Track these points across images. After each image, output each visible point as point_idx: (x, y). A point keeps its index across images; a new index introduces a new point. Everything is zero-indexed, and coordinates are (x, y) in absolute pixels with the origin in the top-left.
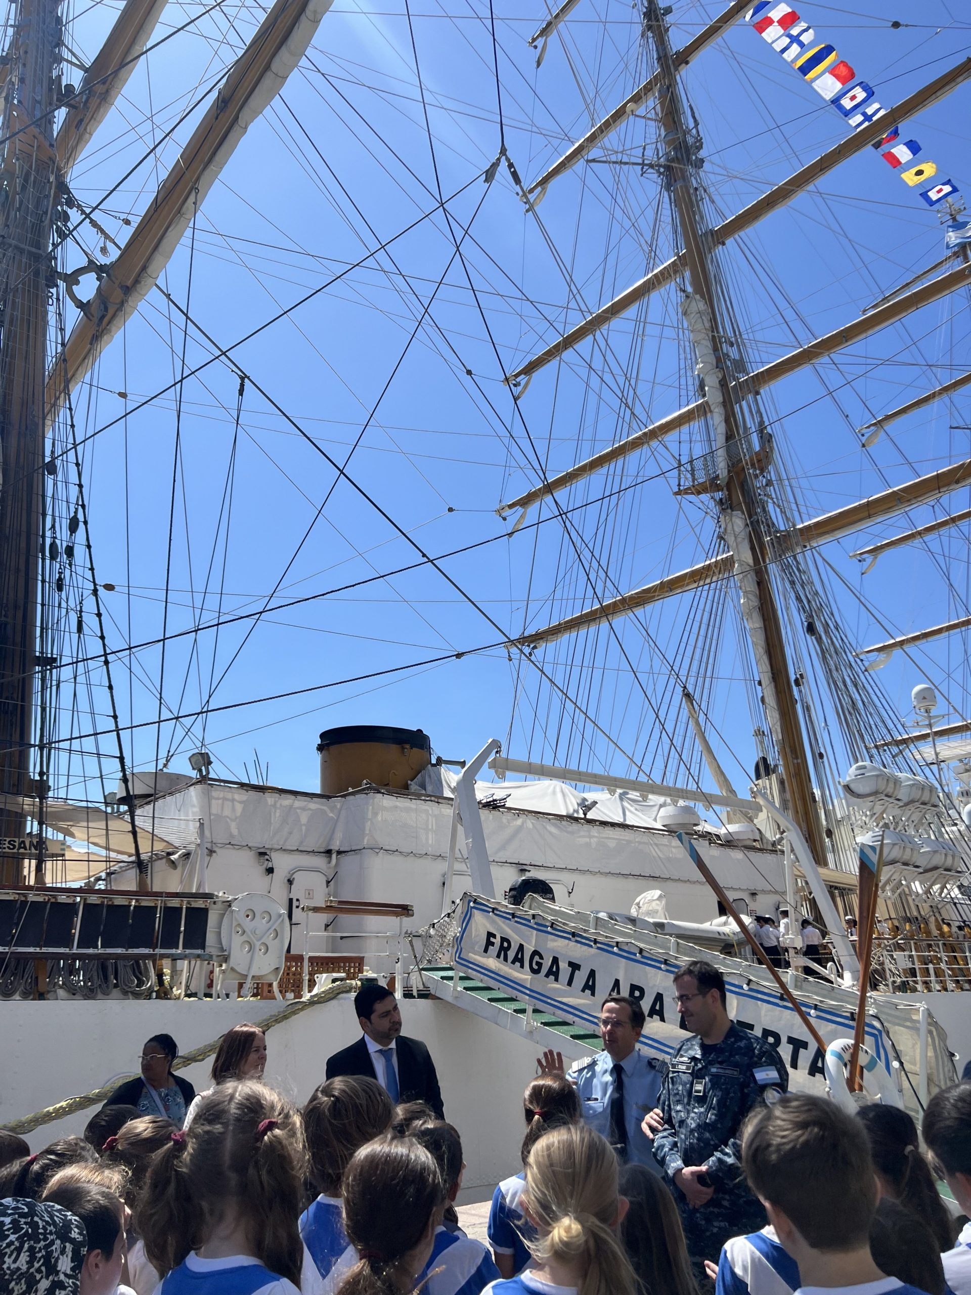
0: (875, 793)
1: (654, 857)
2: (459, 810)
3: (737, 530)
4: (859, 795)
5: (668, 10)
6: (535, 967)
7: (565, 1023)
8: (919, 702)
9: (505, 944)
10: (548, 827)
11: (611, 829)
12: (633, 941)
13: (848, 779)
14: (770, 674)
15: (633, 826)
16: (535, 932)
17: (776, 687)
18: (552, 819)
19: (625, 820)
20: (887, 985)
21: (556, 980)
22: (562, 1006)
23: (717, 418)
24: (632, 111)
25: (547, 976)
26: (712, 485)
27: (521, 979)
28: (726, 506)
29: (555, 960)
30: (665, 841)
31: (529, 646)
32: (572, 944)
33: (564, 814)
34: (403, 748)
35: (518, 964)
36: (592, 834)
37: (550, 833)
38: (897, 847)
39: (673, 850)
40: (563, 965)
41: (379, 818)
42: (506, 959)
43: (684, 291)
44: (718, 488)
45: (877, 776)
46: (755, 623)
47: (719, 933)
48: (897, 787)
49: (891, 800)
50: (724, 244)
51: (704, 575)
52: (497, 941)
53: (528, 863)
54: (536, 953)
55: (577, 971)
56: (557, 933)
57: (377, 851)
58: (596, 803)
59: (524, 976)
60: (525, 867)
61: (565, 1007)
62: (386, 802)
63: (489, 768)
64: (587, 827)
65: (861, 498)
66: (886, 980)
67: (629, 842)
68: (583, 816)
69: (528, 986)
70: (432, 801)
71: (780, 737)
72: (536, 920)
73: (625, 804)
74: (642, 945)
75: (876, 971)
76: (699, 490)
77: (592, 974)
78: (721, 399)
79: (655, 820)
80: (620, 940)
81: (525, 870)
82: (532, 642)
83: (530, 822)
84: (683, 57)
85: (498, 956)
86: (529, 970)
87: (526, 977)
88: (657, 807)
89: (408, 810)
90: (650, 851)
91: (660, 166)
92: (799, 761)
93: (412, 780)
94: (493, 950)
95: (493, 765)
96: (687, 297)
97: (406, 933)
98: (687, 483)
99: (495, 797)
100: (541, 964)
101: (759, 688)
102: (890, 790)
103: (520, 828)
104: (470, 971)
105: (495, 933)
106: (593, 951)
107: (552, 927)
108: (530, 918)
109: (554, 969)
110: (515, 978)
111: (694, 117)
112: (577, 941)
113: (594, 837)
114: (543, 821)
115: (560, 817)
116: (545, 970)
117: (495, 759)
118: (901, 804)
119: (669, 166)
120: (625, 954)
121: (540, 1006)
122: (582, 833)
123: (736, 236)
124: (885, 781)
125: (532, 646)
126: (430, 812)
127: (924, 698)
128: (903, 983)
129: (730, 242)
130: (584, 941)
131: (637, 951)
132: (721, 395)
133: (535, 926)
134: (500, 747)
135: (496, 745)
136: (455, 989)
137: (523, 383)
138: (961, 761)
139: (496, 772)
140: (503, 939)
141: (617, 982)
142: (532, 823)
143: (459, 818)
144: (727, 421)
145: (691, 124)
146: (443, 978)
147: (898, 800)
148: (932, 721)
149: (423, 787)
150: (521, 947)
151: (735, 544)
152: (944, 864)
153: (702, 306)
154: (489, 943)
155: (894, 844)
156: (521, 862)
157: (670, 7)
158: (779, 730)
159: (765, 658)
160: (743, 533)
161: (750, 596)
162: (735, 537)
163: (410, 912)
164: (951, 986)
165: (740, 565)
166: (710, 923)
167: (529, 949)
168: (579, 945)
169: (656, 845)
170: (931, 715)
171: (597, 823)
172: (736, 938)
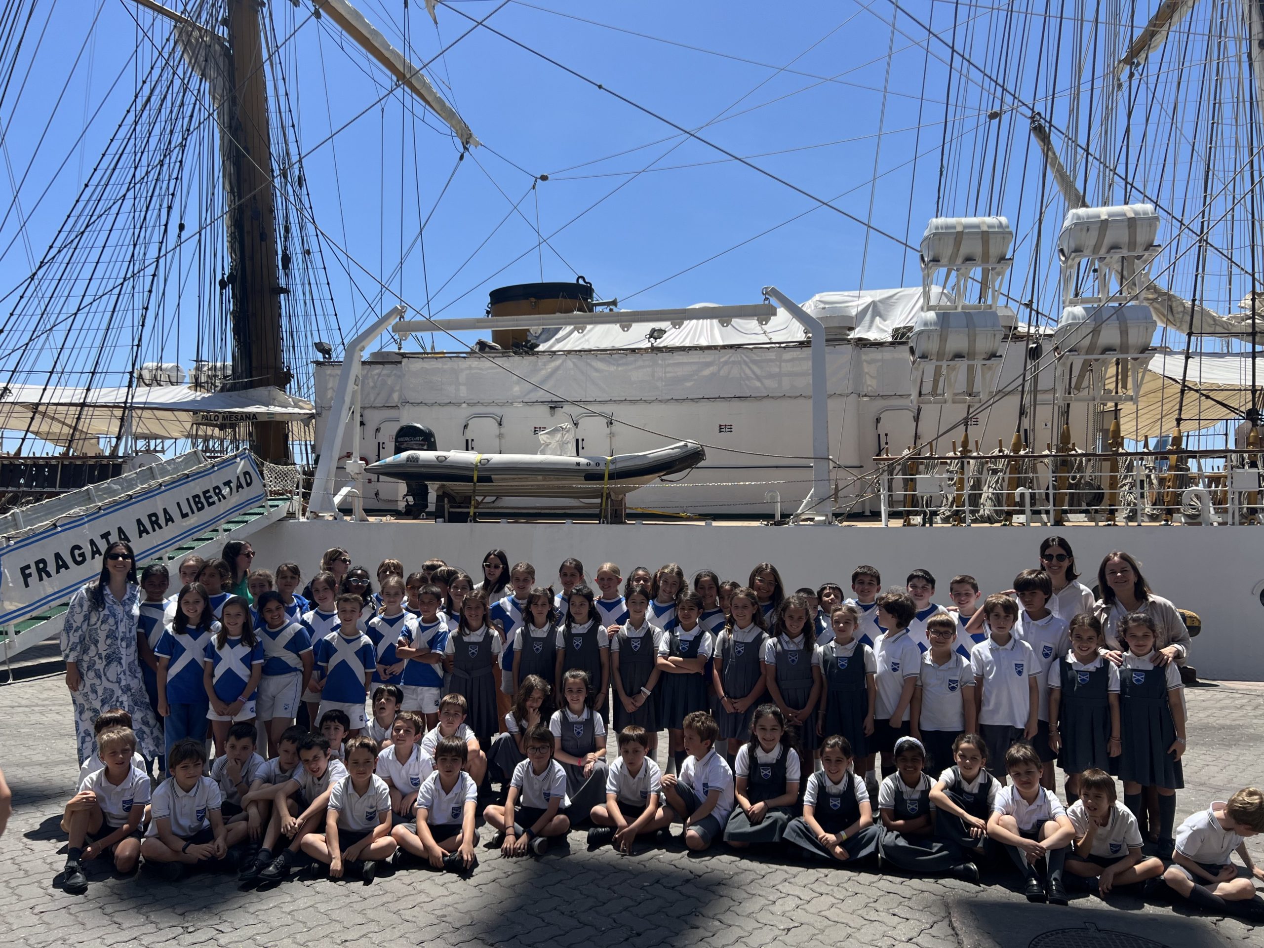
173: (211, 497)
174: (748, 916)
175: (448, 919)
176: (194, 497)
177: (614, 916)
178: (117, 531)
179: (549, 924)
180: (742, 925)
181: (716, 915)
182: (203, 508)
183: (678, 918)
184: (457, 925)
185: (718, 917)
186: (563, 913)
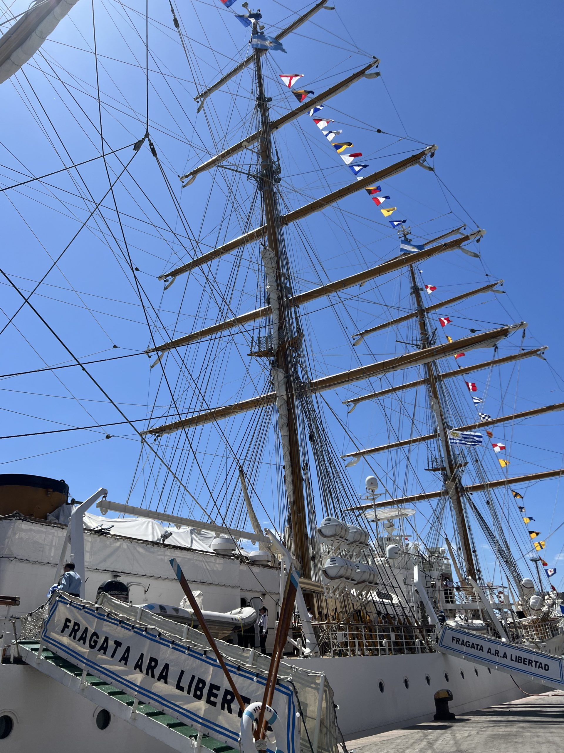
0: (334, 535)
1: (204, 569)
2: (70, 534)
3: (280, 379)
4: (326, 536)
5: (270, 100)
6: (93, 644)
7: (104, 684)
8: (368, 486)
9: (76, 627)
10: (137, 548)
11: (180, 551)
12: (156, 628)
13: (321, 526)
14: (290, 463)
15: (195, 550)
16: (96, 619)
17: (292, 470)
18: (141, 543)
19: (191, 546)
20: (330, 652)
21: (105, 653)
22: (105, 671)
23: (275, 317)
24: (245, 146)
25: (99, 650)
26: (267, 353)
27: (82, 652)
28: (275, 365)
29: (106, 639)
30: (213, 560)
31: (155, 435)
32: (119, 628)
33: (151, 540)
34: (48, 491)
35: (82, 641)
36: (166, 554)
37: (139, 552)
38: (343, 568)
39: (217, 565)
40: (111, 643)
41: (17, 536)
42: (74, 638)
43: (263, 245)
44: (272, 355)
45: (336, 525)
46: (283, 433)
47: (232, 619)
48: (347, 532)
49: (343, 540)
50: (287, 224)
51: (259, 403)
52: (71, 625)
53: (120, 571)
54: (95, 634)
55: (119, 647)
56: (111, 620)
57: (12, 559)
58: (172, 534)
59: (84, 650)
60: (118, 574)
61: (107, 672)
62: (25, 526)
63: (97, 507)
64: (163, 549)
65: (346, 370)
66: (330, 649)
67: (189, 559)
68: (162, 542)
69: (86, 657)
70: (58, 527)
71: (292, 500)
72: (98, 611)
73: (193, 536)
74: (161, 631)
75: (326, 643)
76: (260, 354)
77: (128, 650)
78: (278, 307)
79: (210, 547)
80: (149, 626)
81: (117, 576)
82: (157, 432)
83: (125, 545)
84: (276, 125)
85: (70, 636)
86: (88, 646)
87: (86, 650)
88: (213, 538)
89: (39, 532)
90: (202, 565)
91: (257, 177)
92: (301, 515)
93: (50, 513)
94: (68, 631)
95: (100, 505)
96: (265, 249)
97: (12, 617)
98: (256, 350)
99: (103, 527)
100: (97, 641)
101: (283, 470)
102: (343, 534)
103: (119, 547)
104: (50, 645)
105: (71, 619)
106: (131, 633)
107: (108, 616)
108: (95, 609)
109: (105, 646)
110: (79, 651)
111: (277, 156)
112: (122, 627)
113: (168, 555)
114: (134, 544)
115: (147, 542)
116: (98, 646)
117: (101, 501)
118: (348, 542)
119: (262, 178)
120: (150, 636)
121: (92, 671)
122: (159, 553)
123: (295, 222)
124: (341, 529)
125: (157, 435)
126: (56, 534)
127: (372, 484)
128: (340, 650)
129: (291, 224)
130: (126, 626)
131: (157, 634)
132: (278, 304)
133: (97, 615)
134: (106, 494)
135: (104, 493)
136: (39, 658)
137: (170, 281)
138: (388, 520)
139: (101, 510)
140: (76, 624)
141: (142, 655)
142: (127, 545)
143: (69, 539)
144: (280, 319)
145: (276, 159)
146: (33, 650)
147: (347, 540)
148: (375, 497)
149: (58, 518)
150: (86, 630)
151: (278, 387)
152: (369, 579)
153: (272, 255)
154: (66, 626)
155: (342, 566)
156: (115, 570)
157: (271, 98)
158: (292, 496)
159: (288, 453)
160: (283, 381)
161: (283, 417)
162: (278, 383)
163: (17, 602)
164: (367, 653)
165: (279, 399)
166: (230, 612)
167: (91, 630)
168: (123, 629)
169: (207, 562)
170: (375, 493)
171: (171, 547)
172: (243, 622)
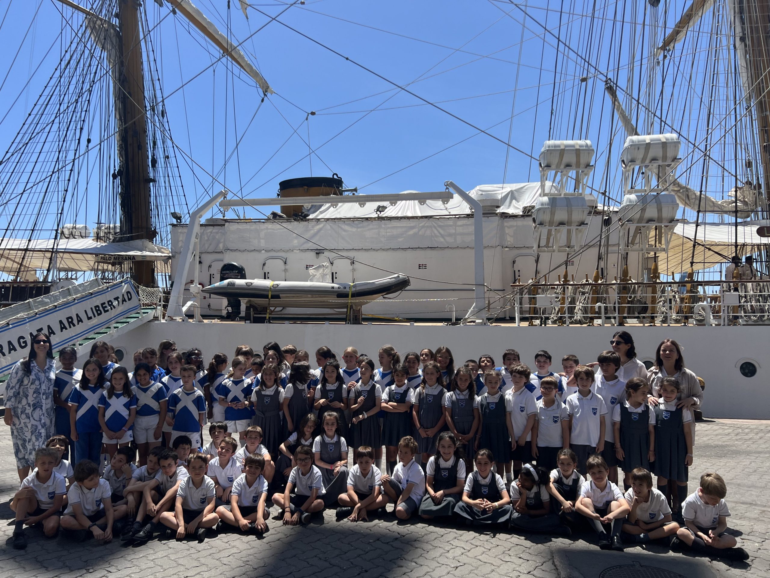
173: (106, 307)
174: (433, 559)
175: (250, 563)
176: (96, 307)
177: (351, 560)
178: (47, 327)
179: (312, 565)
180: (429, 565)
181: (413, 559)
182: (101, 313)
183: (390, 561)
184: (256, 567)
185: (414, 560)
186: (320, 559)
